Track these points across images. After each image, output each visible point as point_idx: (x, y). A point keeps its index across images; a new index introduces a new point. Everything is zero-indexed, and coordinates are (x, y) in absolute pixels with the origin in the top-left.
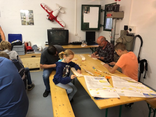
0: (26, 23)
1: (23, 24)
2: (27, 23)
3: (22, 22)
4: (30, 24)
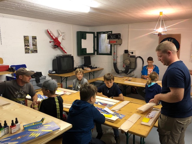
0: (30, 51)
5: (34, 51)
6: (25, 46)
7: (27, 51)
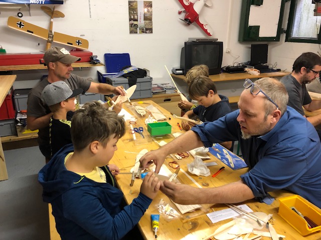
1: (131, 32)
2: (140, 29)
3: (131, 27)
4: (145, 31)
5: (147, 29)
6: (130, 20)
7: (134, 29)
